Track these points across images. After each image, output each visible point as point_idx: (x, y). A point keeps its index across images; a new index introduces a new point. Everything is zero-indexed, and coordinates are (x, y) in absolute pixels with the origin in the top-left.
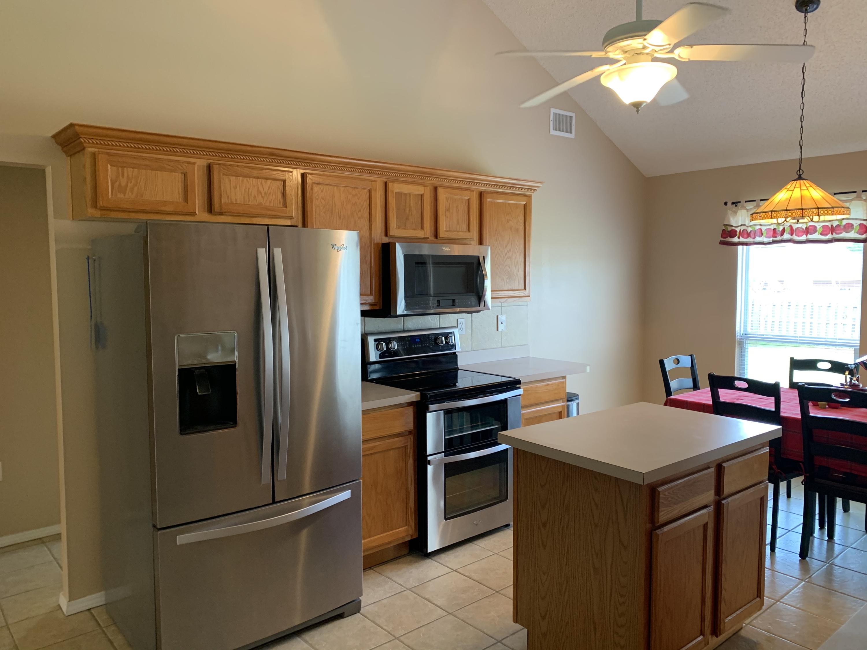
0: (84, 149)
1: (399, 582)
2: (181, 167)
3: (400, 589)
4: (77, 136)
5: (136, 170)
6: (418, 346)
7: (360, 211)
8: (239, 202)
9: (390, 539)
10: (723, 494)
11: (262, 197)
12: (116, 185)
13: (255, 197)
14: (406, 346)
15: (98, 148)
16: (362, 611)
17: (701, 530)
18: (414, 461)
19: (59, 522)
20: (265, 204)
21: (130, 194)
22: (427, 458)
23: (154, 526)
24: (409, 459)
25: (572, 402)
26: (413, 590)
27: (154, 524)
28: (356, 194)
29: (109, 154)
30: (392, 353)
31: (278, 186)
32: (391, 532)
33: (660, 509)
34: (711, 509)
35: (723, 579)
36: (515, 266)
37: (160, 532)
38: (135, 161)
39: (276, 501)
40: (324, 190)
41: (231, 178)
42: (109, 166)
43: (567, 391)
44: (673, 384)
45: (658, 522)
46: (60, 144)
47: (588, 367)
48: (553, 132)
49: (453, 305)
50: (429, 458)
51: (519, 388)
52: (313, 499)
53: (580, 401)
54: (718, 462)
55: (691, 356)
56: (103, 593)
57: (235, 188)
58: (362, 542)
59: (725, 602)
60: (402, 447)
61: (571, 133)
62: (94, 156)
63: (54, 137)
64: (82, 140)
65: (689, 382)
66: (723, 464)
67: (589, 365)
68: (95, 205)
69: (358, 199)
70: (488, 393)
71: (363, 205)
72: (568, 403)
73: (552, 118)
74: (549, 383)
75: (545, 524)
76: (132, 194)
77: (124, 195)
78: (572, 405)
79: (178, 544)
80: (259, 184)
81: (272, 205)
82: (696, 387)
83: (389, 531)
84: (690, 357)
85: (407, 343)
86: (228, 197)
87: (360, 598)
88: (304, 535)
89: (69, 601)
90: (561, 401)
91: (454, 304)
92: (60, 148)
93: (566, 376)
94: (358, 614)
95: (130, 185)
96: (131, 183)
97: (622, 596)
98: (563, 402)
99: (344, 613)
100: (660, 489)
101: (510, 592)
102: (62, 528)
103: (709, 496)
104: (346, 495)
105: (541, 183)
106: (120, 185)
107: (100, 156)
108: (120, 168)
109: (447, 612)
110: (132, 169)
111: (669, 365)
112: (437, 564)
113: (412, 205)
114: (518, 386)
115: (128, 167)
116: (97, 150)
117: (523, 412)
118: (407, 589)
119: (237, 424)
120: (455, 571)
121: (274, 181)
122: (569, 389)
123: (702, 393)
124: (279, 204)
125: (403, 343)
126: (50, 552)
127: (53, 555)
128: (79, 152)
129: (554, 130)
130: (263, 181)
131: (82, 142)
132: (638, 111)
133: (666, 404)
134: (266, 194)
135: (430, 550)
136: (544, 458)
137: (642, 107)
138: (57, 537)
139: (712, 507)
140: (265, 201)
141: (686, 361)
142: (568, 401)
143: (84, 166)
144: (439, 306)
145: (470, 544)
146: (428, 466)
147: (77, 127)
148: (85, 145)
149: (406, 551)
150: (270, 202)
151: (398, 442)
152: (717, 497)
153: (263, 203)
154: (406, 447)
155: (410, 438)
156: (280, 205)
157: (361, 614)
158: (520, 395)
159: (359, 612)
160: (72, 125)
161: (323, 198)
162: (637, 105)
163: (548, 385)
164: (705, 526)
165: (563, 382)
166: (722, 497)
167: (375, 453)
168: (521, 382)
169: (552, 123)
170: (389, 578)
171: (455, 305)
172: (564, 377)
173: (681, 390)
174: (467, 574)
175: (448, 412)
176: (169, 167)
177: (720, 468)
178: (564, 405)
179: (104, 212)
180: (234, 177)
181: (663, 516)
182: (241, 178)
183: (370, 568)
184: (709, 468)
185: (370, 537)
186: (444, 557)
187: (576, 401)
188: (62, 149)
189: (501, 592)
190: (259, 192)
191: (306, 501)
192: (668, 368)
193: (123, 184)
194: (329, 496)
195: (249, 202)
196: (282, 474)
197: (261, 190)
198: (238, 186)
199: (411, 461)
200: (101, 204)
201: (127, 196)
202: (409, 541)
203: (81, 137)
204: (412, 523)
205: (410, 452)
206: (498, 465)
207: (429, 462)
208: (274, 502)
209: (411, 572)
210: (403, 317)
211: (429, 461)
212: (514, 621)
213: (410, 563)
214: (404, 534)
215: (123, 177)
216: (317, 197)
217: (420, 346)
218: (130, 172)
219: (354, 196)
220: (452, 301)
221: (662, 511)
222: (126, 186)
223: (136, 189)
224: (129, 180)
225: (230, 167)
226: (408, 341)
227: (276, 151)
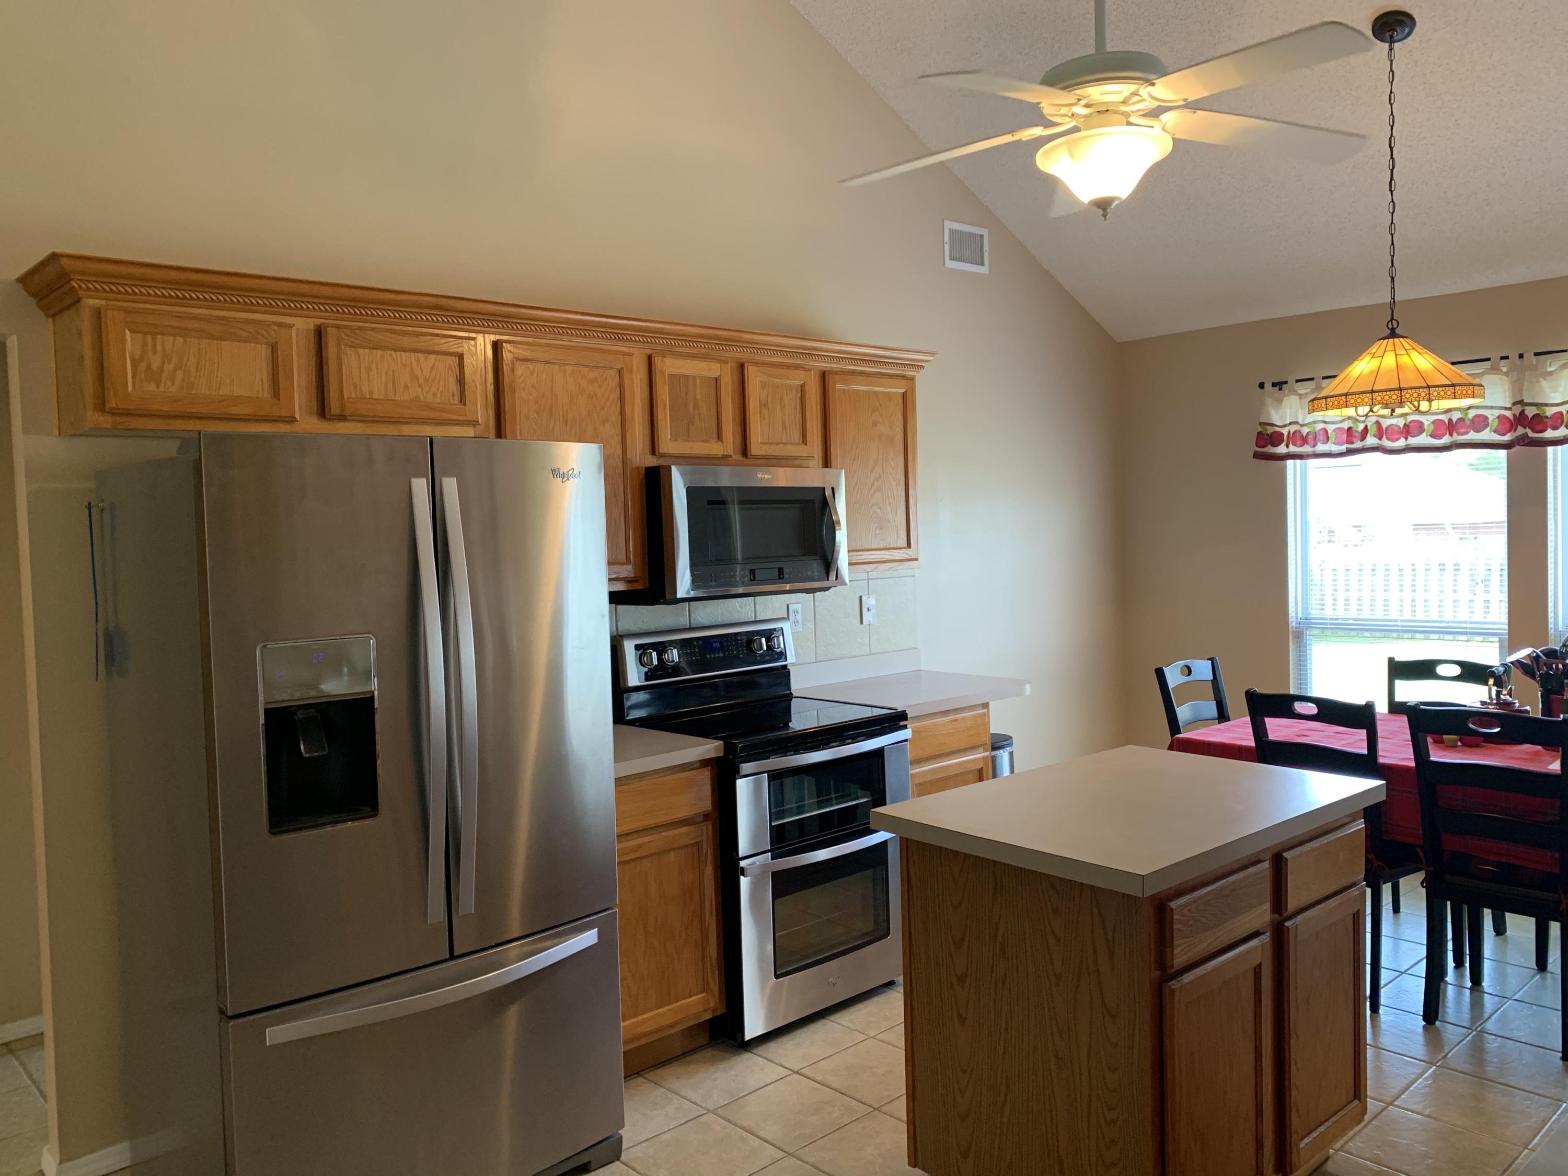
0: (78, 301)
1: (694, 1099)
2: (265, 333)
3: (695, 1111)
4: (65, 277)
5: (180, 340)
6: (717, 655)
7: (602, 409)
8: (375, 397)
9: (675, 1018)
10: (1286, 910)
11: (420, 385)
12: (143, 366)
13: (406, 386)
14: (695, 656)
15: (106, 300)
16: (623, 1157)
17: (1251, 979)
18: (716, 869)
19: (39, 1011)
20: (425, 398)
21: (169, 383)
22: (738, 864)
23: (222, 1012)
24: (706, 866)
25: (1001, 751)
26: (720, 1111)
27: (221, 1008)
28: (595, 379)
29: (127, 311)
30: (670, 670)
31: (450, 366)
32: (675, 1005)
33: (1175, 943)
34: (1266, 938)
35: (1293, 1068)
36: (890, 504)
37: (232, 1023)
38: (178, 323)
39: (456, 954)
40: (536, 370)
41: (361, 351)
42: (127, 332)
43: (991, 732)
44: (1183, 712)
45: (1172, 967)
46: (33, 295)
47: (1028, 686)
48: (950, 264)
49: (780, 578)
50: (743, 864)
51: (905, 727)
52: (526, 949)
53: (1015, 748)
54: (1275, 851)
55: (1212, 660)
56: (126, 1144)
57: (369, 370)
58: (622, 1024)
59: (1297, 1111)
60: (692, 845)
61: (982, 264)
62: (98, 314)
63: (23, 280)
64: (76, 285)
65: (1210, 708)
66: (1285, 855)
67: (1030, 683)
68: (101, 406)
69: (600, 387)
70: (848, 739)
71: (608, 399)
72: (994, 753)
73: (947, 239)
74: (958, 716)
75: (962, 979)
76: (173, 384)
77: (158, 387)
78: (1002, 756)
79: (268, 1044)
80: (414, 363)
81: (439, 400)
82: (1223, 716)
83: (671, 1003)
84: (1210, 662)
85: (697, 650)
86: (355, 386)
87: (620, 1132)
88: (512, 1015)
89: (61, 1162)
90: (981, 749)
91: (781, 576)
92: (32, 301)
93: (988, 703)
94: (617, 1163)
95: (168, 368)
96: (169, 363)
97: (1111, 1108)
98: (985, 751)
99: (590, 1162)
100: (1174, 904)
101: (901, 1109)
102: (45, 1023)
103: (1262, 915)
104: (589, 938)
105: (933, 354)
106: (149, 367)
107: (110, 313)
108: (149, 338)
109: (785, 1152)
110: (171, 338)
111: (1174, 677)
112: (761, 1061)
113: (698, 397)
114: (902, 723)
115: (163, 334)
116: (103, 302)
117: (913, 771)
118: (709, 1111)
119: (377, 810)
120: (797, 1073)
121: (442, 356)
122: (996, 727)
123: (1233, 726)
124: (451, 398)
125: (689, 651)
126: (25, 1069)
127: (30, 1076)
128: (68, 307)
129: (951, 259)
130: (421, 356)
131: (74, 287)
132: (1105, 216)
133: (1171, 748)
134: (426, 380)
135: (748, 1037)
136: (956, 853)
137: (1112, 207)
138: (36, 1040)
139: (1268, 934)
140: (425, 393)
141: (1203, 670)
142: (994, 748)
143: (80, 333)
144: (754, 580)
145: (824, 1021)
146: (742, 878)
147: (64, 261)
148: (81, 293)
149: (703, 1039)
150: (435, 395)
151: (685, 835)
152: (1277, 916)
153: (422, 397)
154: (698, 844)
155: (707, 828)
156: (454, 400)
157: (623, 1163)
158: (906, 740)
159: (618, 1158)
160: (54, 257)
161: (533, 387)
162: (1103, 205)
163: (956, 720)
164: (1257, 970)
165: (984, 714)
166: (1286, 914)
167: (640, 858)
168: (909, 716)
169: (947, 247)
170: (673, 1092)
171: (783, 578)
172: (986, 706)
173: (1196, 722)
174: (819, 1078)
175: (776, 776)
176: (245, 334)
177: (1278, 862)
178: (987, 757)
179: (118, 419)
180: (368, 350)
181: (1180, 955)
182: (379, 352)
183: (637, 1073)
184: (1260, 861)
185: (635, 1015)
186: (774, 1048)
187: (1008, 749)
188: (37, 303)
189: (884, 1109)
190: (414, 377)
191: (513, 954)
192: (1171, 684)
193: (155, 365)
194: (555, 941)
195: (395, 397)
196: (467, 903)
197: (419, 373)
198: (374, 365)
199: (709, 871)
200: (112, 404)
201: (162, 389)
202: (710, 1020)
203: (72, 279)
204: (715, 987)
205: (707, 853)
206: (869, 872)
207: (743, 871)
208: (452, 957)
209: (715, 1079)
210: (687, 603)
211: (743, 869)
212: (909, 1164)
213: (713, 1061)
214: (700, 1008)
215: (155, 352)
216: (523, 385)
217: (721, 655)
218: (168, 343)
219: (591, 381)
220: (777, 570)
221: (1179, 946)
222: (161, 370)
223: (179, 373)
224: (166, 358)
225: (358, 331)
226: (699, 646)
227: (444, 302)
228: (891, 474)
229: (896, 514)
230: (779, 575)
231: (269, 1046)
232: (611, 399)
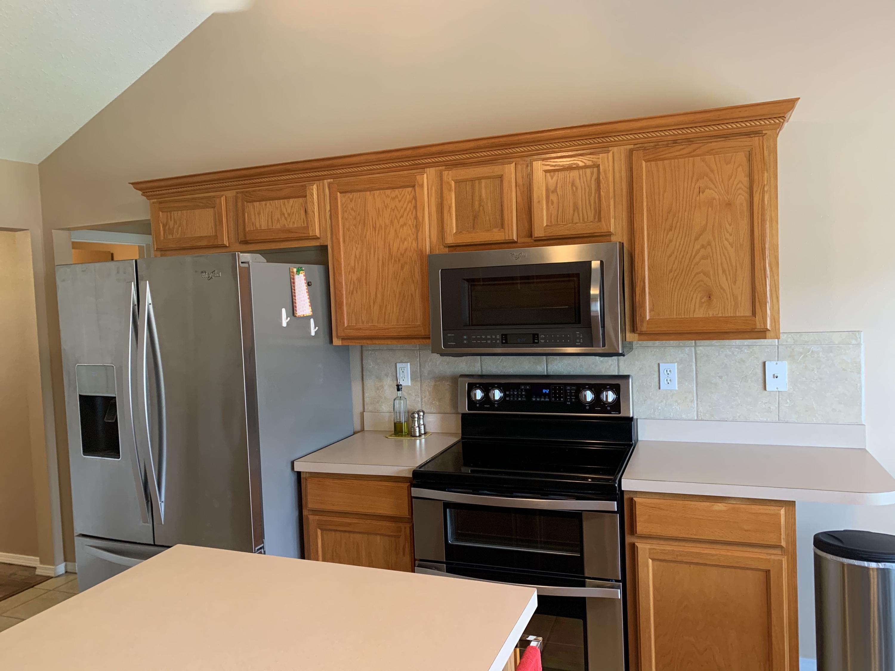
2: (210, 202)
5: (180, 212)
6: (542, 399)
7: (402, 216)
8: (263, 228)
11: (286, 219)
12: (167, 227)
13: (278, 219)
14: (521, 397)
15: (156, 199)
20: (288, 225)
21: (176, 234)
28: (397, 196)
29: (160, 203)
31: (302, 203)
38: (176, 205)
40: (354, 198)
41: (255, 204)
42: (160, 213)
49: (534, 343)
57: (259, 214)
69: (400, 201)
71: (406, 209)
76: (178, 234)
77: (172, 236)
80: (282, 204)
81: (296, 226)
85: (523, 393)
86: (253, 224)
91: (536, 341)
95: (176, 226)
96: (176, 224)
106: (169, 227)
107: (154, 205)
108: (169, 214)
110: (177, 212)
115: (173, 211)
121: (297, 199)
124: (303, 224)
125: (516, 393)
130: (286, 200)
134: (289, 215)
140: (288, 223)
144: (506, 343)
150: (294, 223)
153: (286, 225)
161: (352, 209)
171: (538, 343)
176: (201, 204)
180: (258, 203)
182: (264, 203)
190: (282, 214)
193: (171, 227)
195: (272, 226)
197: (284, 211)
198: (262, 212)
201: (174, 237)
215: (171, 220)
216: (345, 209)
217: (547, 400)
218: (176, 215)
219: (393, 199)
220: (532, 335)
222: (174, 228)
223: (180, 228)
224: (175, 222)
225: (252, 193)
226: (526, 390)
227: (289, 167)
228: (726, 239)
229: (735, 283)
230: (534, 340)
232: (408, 209)
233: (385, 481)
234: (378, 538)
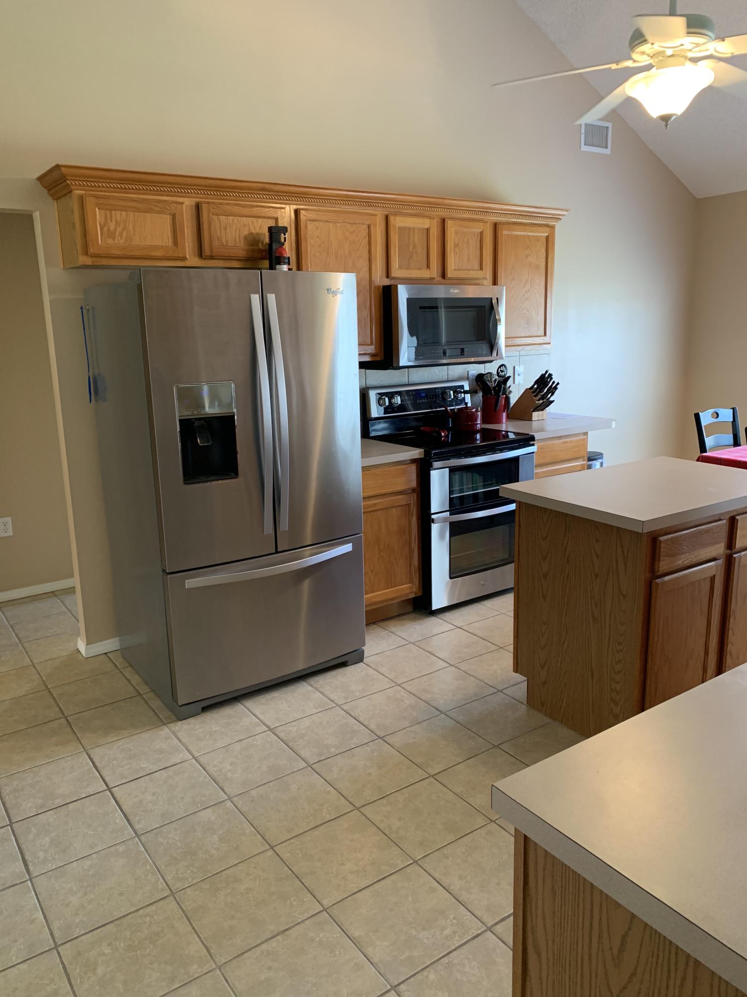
0: (71, 192)
1: (403, 637)
2: (169, 208)
3: (403, 642)
4: (64, 178)
5: (124, 213)
6: (423, 401)
7: (358, 250)
8: (229, 245)
9: (394, 595)
10: (735, 548)
12: (106, 229)
14: (411, 401)
15: (85, 190)
16: (365, 660)
17: (708, 583)
18: (418, 519)
19: (72, 576)
21: (119, 239)
22: (430, 517)
23: (164, 571)
24: (413, 516)
25: (595, 462)
26: (417, 643)
27: (163, 569)
28: (354, 231)
29: (97, 197)
30: (396, 409)
32: (394, 589)
33: (661, 559)
34: (720, 562)
35: (730, 632)
36: (534, 308)
37: (169, 576)
38: (122, 203)
39: (278, 551)
40: (320, 227)
41: (221, 217)
42: (97, 209)
43: (589, 450)
44: (709, 441)
45: (658, 572)
46: (45, 187)
47: (614, 423)
48: (584, 148)
49: (461, 355)
50: (433, 516)
51: (533, 445)
52: (315, 551)
53: (605, 460)
54: (732, 515)
55: (734, 409)
56: (117, 639)
57: (225, 228)
58: (365, 596)
59: (731, 656)
60: (405, 505)
61: (606, 147)
62: (81, 199)
63: (40, 179)
64: (69, 183)
65: (729, 439)
66: (737, 517)
67: (615, 420)
68: (86, 253)
69: (357, 236)
70: (498, 451)
71: (361, 244)
72: (590, 463)
73: (583, 131)
74: (568, 440)
75: (545, 576)
76: (122, 238)
77: (114, 241)
78: (595, 464)
79: (186, 588)
80: (250, 223)
82: (736, 443)
83: (392, 588)
84: (732, 410)
85: (412, 397)
86: (218, 238)
87: (363, 648)
88: (306, 584)
89: (87, 645)
90: (581, 459)
92: (46, 191)
93: (587, 433)
94: (361, 663)
95: (119, 230)
96: (119, 226)
97: (620, 644)
98: (584, 461)
99: (347, 661)
100: (662, 539)
101: (511, 648)
102: (75, 582)
103: (719, 549)
104: (347, 548)
105: (567, 211)
106: (109, 230)
107: (87, 199)
108: (108, 212)
109: (449, 664)
110: (119, 212)
111: (706, 419)
112: (441, 621)
113: (416, 240)
114: (532, 443)
115: (115, 210)
116: (84, 192)
117: (537, 471)
118: (411, 643)
119: (238, 475)
120: (459, 628)
121: (266, 219)
123: (741, 449)
125: (407, 397)
126: (63, 603)
127: (66, 607)
128: (66, 195)
129: (585, 145)
130: (254, 219)
131: (68, 184)
132: (666, 126)
133: (698, 460)
134: (257, 234)
135: (434, 607)
136: (546, 510)
137: (672, 120)
138: (71, 590)
139: (722, 560)
141: (726, 415)
142: (590, 459)
143: (72, 211)
144: (447, 356)
145: (477, 604)
146: (432, 524)
147: (63, 169)
148: (72, 187)
149: (410, 608)
151: (401, 500)
152: (729, 551)
154: (409, 505)
155: (414, 497)
157: (364, 663)
158: (533, 453)
159: (362, 661)
160: (58, 167)
161: (318, 237)
162: (665, 119)
163: (566, 442)
164: (713, 579)
165: (584, 439)
166: (734, 551)
167: (377, 510)
168: (536, 439)
169: (583, 136)
170: (392, 633)
171: (463, 355)
172: (586, 434)
173: (716, 447)
174: (471, 631)
175: (453, 470)
176: (157, 209)
177: (733, 522)
178: (585, 464)
179: (95, 259)
180: (224, 217)
181: (664, 565)
182: (231, 218)
183: (374, 623)
184: (720, 520)
185: (373, 592)
186: (448, 615)
187: (599, 460)
188: (48, 193)
189: (505, 648)
190: (250, 233)
191: (308, 553)
192: (703, 423)
193: (112, 228)
194: (331, 548)
195: (240, 244)
196: (284, 525)
197: (253, 230)
198: (228, 225)
199: (414, 519)
200: (91, 251)
201: (116, 242)
202: (413, 598)
203: (68, 179)
204: (416, 581)
205: (413, 510)
206: (508, 525)
207: (433, 521)
208: (277, 552)
209: (415, 628)
210: (407, 369)
211: (433, 519)
212: (514, 671)
213: (415, 619)
214: (408, 591)
215: (111, 221)
216: (312, 236)
217: (426, 400)
218: (118, 215)
219: (352, 233)
220: (460, 350)
221: (663, 560)
222: (115, 230)
223: (125, 233)
224: (117, 223)
225: (219, 206)
226: (413, 394)
227: (267, 186)
228: (536, 288)
229: (538, 315)
230: (461, 352)
231: (188, 589)
232: (363, 244)
233: (397, 466)
234: (394, 509)
